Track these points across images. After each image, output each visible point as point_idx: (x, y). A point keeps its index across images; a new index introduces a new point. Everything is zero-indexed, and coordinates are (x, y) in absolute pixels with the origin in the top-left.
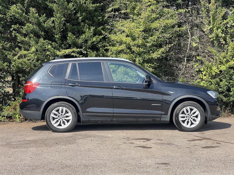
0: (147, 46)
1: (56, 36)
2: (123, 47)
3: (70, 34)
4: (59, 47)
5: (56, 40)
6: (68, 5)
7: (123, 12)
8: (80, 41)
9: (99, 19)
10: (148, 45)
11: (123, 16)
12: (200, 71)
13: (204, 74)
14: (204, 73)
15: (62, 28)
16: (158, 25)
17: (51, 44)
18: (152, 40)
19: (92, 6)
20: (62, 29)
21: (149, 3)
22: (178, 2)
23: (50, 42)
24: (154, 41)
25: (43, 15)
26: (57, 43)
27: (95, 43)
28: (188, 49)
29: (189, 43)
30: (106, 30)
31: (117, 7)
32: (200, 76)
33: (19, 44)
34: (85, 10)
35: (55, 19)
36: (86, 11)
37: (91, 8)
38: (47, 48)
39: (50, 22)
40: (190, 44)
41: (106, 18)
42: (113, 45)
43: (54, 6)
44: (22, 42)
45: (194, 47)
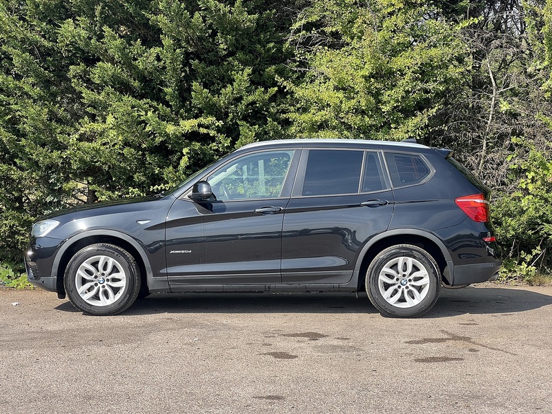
0: (384, 112)
1: (165, 89)
2: (327, 114)
3: (195, 85)
4: (176, 114)
5: (168, 98)
6: (192, 17)
7: (328, 30)
8: (221, 101)
9: (269, 49)
10: (385, 109)
11: (330, 39)
12: (520, 172)
13: (530, 177)
14: (530, 175)
15: (182, 72)
16: (408, 62)
17: (156, 110)
18: (391, 98)
19: (248, 20)
20: (183, 74)
21: (390, 10)
22: (462, 4)
23: (155, 104)
24: (397, 101)
25: (136, 40)
26: (170, 106)
27: (258, 105)
28: (490, 118)
29: (493, 103)
30: (289, 73)
31: (314, 18)
32: (522, 183)
33: (88, 109)
34: (234, 28)
35: (160, 51)
36: (237, 29)
37: (248, 24)
38: (142, 118)
39: (152, 58)
40: (496, 105)
41: (287, 45)
42: (305, 110)
43: (162, 20)
44: (94, 105)
45: (503, 112)
